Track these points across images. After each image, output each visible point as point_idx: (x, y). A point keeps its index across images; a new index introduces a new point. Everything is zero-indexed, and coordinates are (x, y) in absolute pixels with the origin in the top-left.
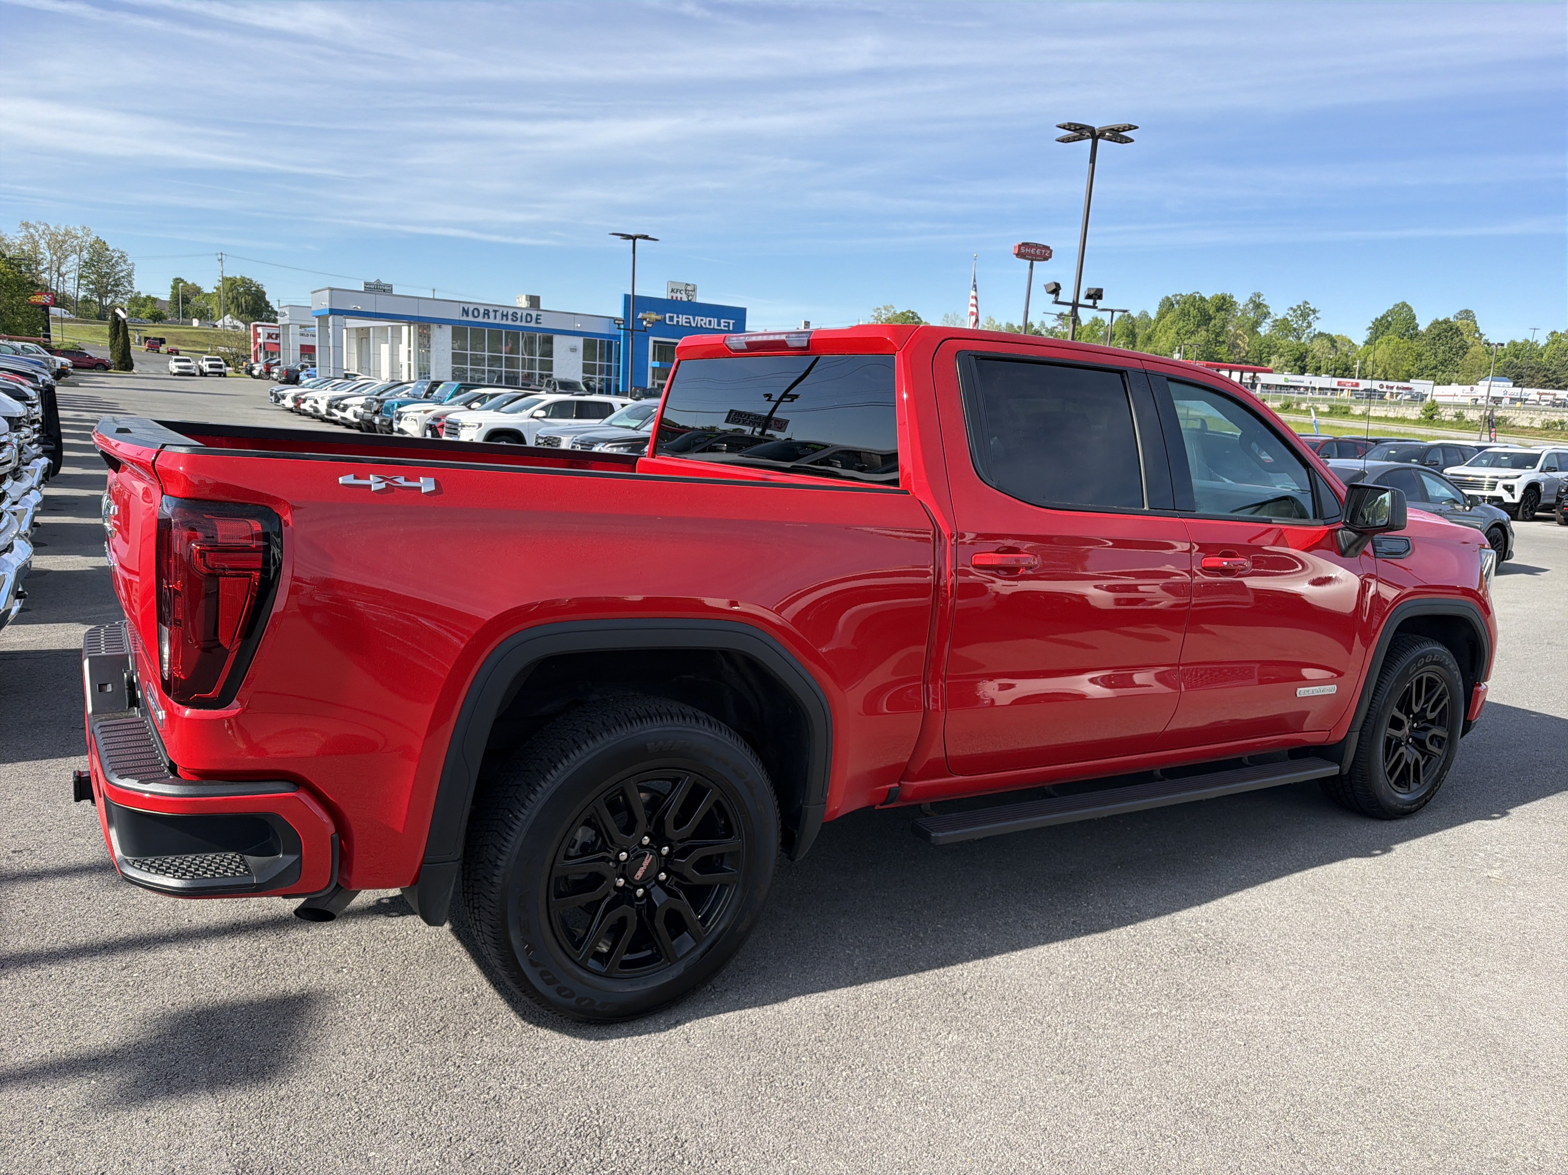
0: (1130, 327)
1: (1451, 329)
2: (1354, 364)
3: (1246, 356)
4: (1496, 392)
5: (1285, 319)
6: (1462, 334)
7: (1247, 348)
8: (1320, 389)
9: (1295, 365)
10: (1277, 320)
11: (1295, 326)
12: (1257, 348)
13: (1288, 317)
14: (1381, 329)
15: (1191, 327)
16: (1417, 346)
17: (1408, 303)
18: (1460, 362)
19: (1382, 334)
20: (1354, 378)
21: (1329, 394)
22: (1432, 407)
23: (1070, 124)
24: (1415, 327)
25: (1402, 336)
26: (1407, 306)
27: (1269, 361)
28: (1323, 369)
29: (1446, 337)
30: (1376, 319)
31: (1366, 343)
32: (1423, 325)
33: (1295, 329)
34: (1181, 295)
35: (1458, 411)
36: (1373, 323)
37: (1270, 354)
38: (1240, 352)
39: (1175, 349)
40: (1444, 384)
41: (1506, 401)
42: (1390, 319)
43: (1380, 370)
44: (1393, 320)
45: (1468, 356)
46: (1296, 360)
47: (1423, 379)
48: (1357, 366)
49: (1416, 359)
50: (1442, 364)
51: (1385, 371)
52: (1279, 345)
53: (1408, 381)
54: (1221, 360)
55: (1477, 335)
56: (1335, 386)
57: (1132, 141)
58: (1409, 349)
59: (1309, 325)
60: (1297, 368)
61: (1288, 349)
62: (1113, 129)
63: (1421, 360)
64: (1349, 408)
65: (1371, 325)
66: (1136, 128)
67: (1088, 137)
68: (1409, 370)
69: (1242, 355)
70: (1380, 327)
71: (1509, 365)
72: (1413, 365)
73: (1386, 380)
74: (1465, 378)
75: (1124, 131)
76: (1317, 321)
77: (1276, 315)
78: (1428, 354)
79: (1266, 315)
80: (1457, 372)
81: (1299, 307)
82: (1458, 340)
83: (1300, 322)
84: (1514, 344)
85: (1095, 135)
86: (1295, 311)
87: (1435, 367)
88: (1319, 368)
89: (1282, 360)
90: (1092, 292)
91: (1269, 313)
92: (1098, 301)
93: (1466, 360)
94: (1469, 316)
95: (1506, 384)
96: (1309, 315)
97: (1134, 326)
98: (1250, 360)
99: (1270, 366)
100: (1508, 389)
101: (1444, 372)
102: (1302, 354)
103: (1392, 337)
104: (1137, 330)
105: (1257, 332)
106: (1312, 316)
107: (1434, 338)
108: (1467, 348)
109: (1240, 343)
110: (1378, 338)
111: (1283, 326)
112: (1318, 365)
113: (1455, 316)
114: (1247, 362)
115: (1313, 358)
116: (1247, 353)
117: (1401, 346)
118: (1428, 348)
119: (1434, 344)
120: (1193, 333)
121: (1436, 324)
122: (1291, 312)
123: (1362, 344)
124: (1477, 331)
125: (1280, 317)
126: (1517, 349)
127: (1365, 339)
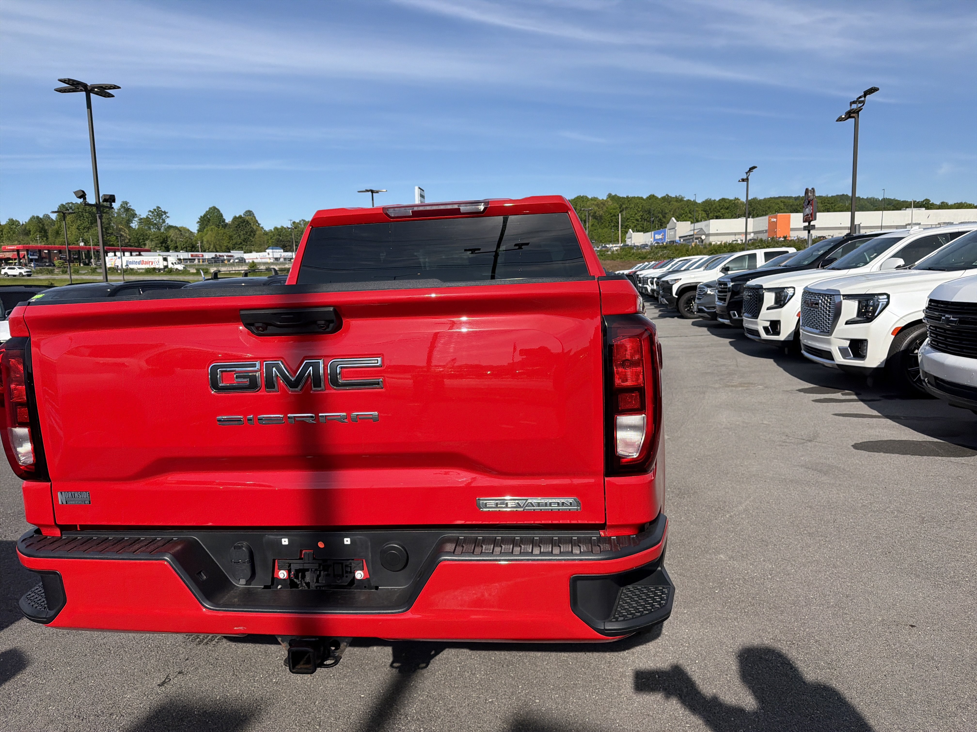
0: (41, 225)
1: (244, 221)
2: (196, 244)
3: (129, 242)
4: (277, 255)
5: (147, 217)
6: (250, 224)
7: (128, 237)
8: (184, 259)
9: (162, 246)
10: (141, 219)
11: (155, 222)
12: (135, 236)
13: (149, 216)
14: (205, 223)
15: (86, 224)
16: (228, 231)
17: (217, 207)
18: (253, 240)
19: (207, 225)
20: (199, 252)
21: (189, 262)
22: (253, 265)
23: (69, 80)
24: (224, 221)
25: (218, 226)
26: (216, 209)
27: (145, 245)
28: (179, 248)
29: (243, 226)
30: (201, 217)
31: (199, 231)
32: (228, 219)
33: (155, 224)
34: (72, 203)
35: (267, 266)
36: (200, 219)
37: (144, 240)
38: (124, 240)
39: (79, 239)
40: (248, 253)
41: (282, 260)
42: (209, 216)
43: (212, 247)
44: (211, 217)
45: (256, 236)
46: (162, 243)
47: (236, 250)
48: (199, 244)
49: (230, 239)
50: (244, 241)
51: (214, 246)
52: (148, 234)
53: (230, 252)
54: (113, 245)
55: (257, 224)
56: (190, 257)
57: (113, 96)
58: (224, 233)
59: (164, 221)
60: (164, 248)
61: (155, 237)
62: (102, 87)
63: (232, 239)
64: (207, 269)
65: (199, 220)
66: (119, 88)
67: (81, 91)
68: (227, 246)
69: (126, 241)
70: (204, 221)
71: (278, 240)
72: (229, 243)
73: (217, 252)
74: (258, 249)
75: (110, 89)
76: (167, 219)
77: (140, 215)
78: (235, 236)
79: (134, 215)
80: (253, 245)
81: (155, 210)
82: (249, 227)
83: (158, 220)
84: (276, 229)
85: (88, 90)
86: (153, 213)
87: (241, 243)
88: (176, 247)
89: (153, 243)
90: (107, 197)
91: (136, 214)
92: (113, 204)
93: (256, 238)
94: (251, 214)
95: (280, 250)
96: (162, 215)
97: (43, 225)
98: (133, 244)
99: (147, 247)
100: (281, 253)
101: (246, 246)
102: (164, 239)
103: (213, 227)
104: (46, 228)
105: (130, 226)
106: (164, 216)
107: (236, 227)
108: (255, 232)
109: (123, 233)
110: (204, 228)
111: (146, 221)
112: (175, 245)
113: (244, 214)
114: (131, 246)
115: (172, 241)
116: (130, 240)
117: (220, 232)
118: (235, 232)
119: (237, 230)
120: (89, 228)
121: (235, 218)
122: (150, 213)
123: (196, 232)
124: (257, 222)
125: (144, 216)
126: (279, 231)
127: (197, 228)
